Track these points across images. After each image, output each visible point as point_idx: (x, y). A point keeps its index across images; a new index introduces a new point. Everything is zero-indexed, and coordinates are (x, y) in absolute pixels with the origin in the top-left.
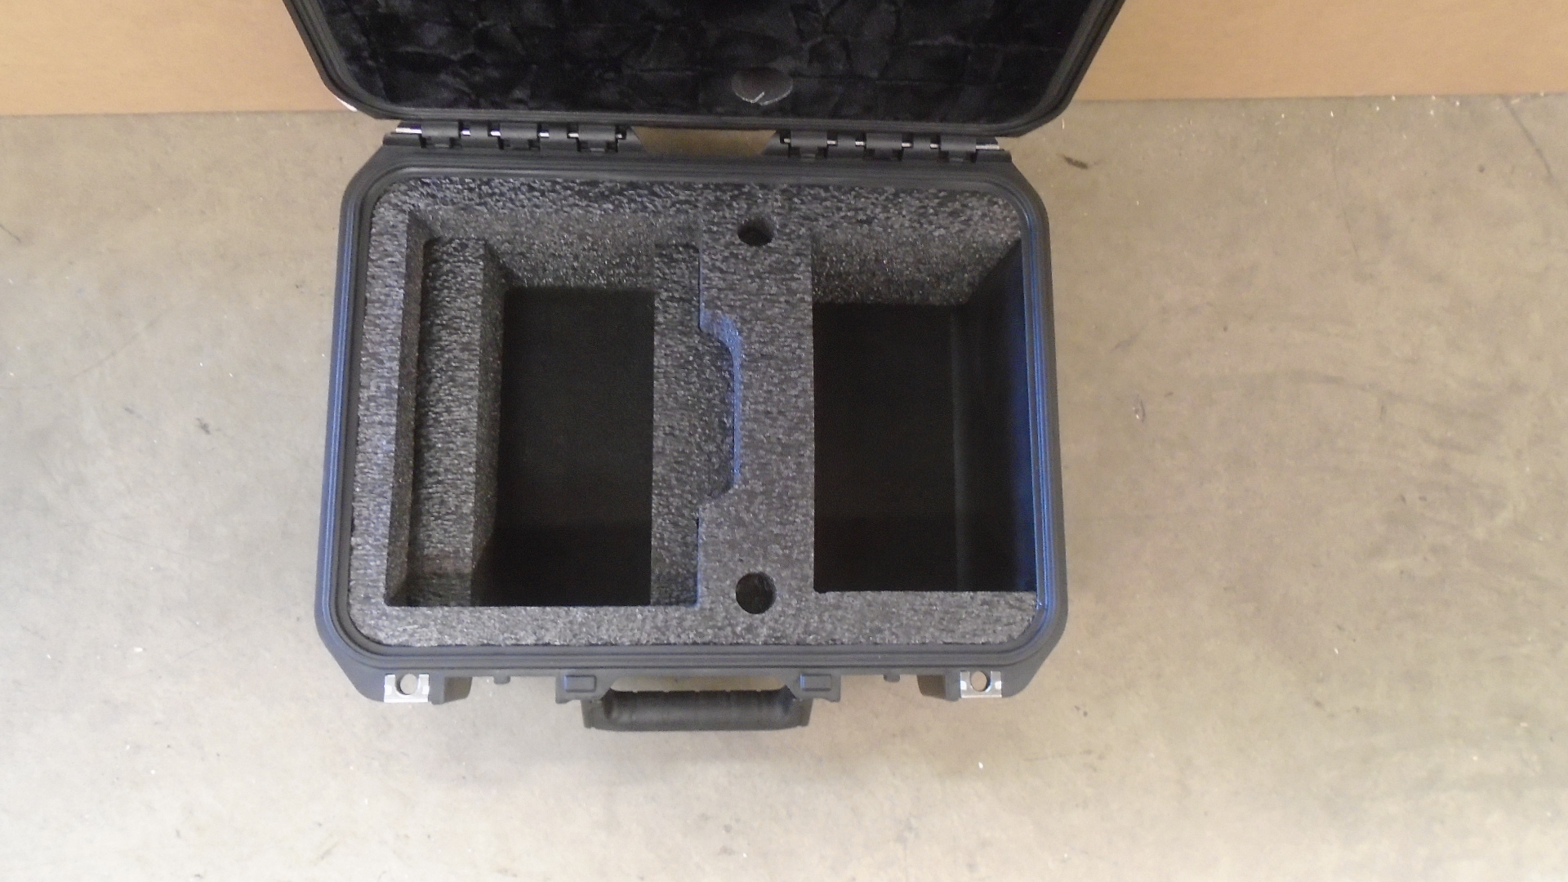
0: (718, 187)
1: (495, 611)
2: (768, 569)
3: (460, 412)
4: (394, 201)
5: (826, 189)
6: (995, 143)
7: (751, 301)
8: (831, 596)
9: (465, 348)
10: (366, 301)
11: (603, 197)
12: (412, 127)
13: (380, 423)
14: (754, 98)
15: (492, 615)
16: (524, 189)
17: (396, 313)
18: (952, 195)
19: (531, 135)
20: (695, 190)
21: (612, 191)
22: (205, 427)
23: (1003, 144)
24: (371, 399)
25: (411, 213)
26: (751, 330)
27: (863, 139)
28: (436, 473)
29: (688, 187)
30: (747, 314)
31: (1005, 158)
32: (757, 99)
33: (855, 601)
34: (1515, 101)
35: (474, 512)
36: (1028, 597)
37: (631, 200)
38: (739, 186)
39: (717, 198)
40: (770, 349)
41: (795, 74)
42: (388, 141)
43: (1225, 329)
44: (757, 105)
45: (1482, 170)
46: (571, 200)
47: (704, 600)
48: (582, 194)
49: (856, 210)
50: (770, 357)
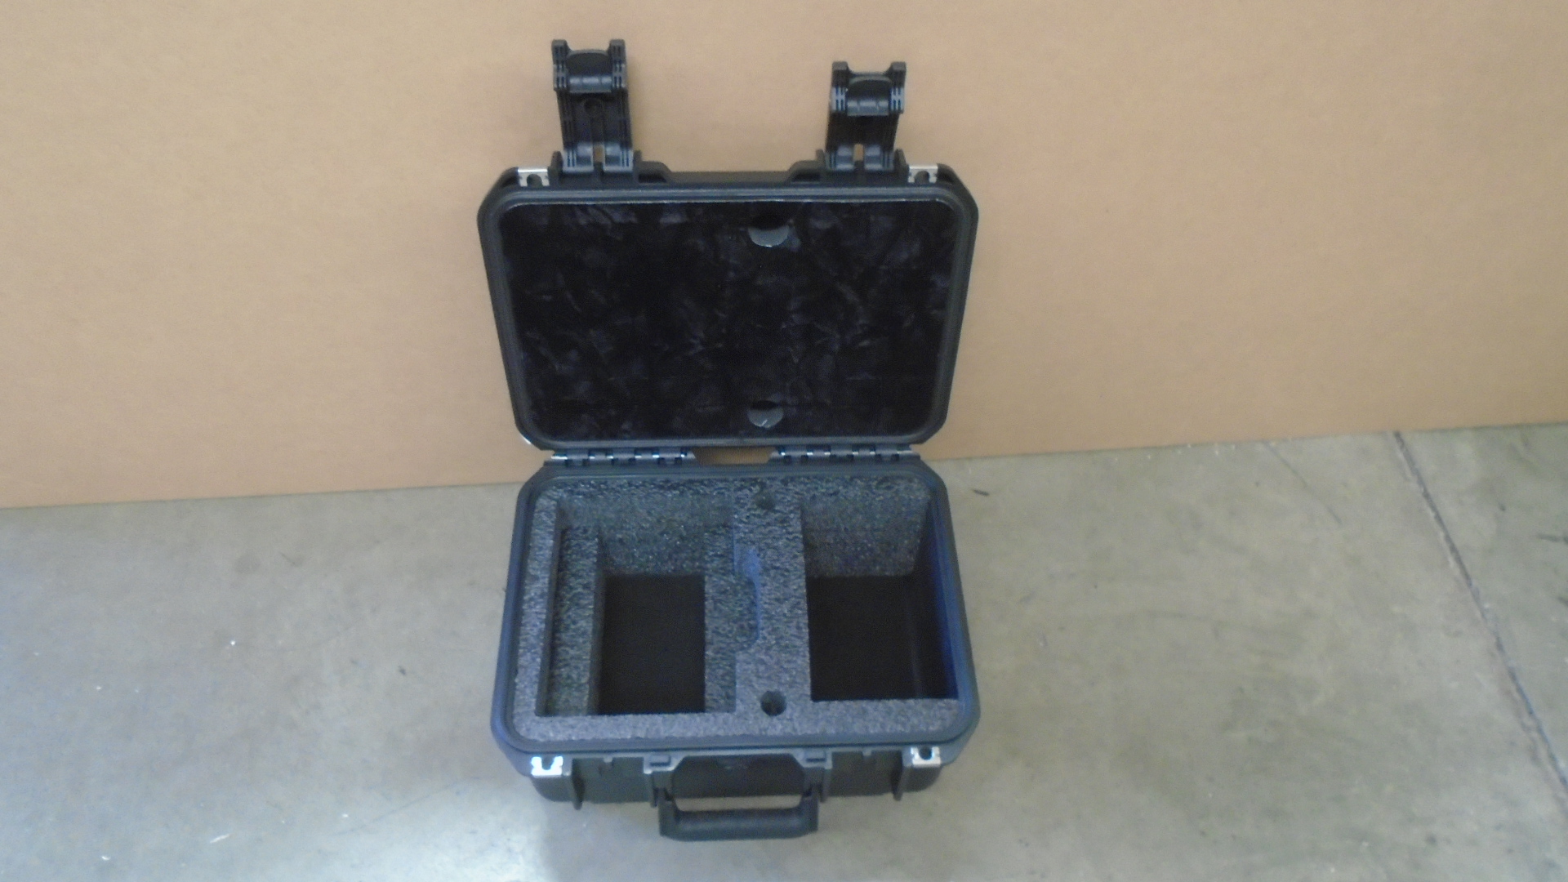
0: (743, 480)
1: (605, 718)
2: (781, 690)
3: (582, 623)
4: (549, 494)
5: (808, 478)
6: (910, 449)
7: (764, 539)
8: (822, 704)
9: (586, 587)
10: (529, 547)
11: (673, 487)
12: (561, 455)
13: (536, 613)
14: (761, 423)
15: (605, 721)
16: (627, 485)
17: (548, 553)
18: (885, 479)
19: (630, 456)
20: (728, 481)
21: (678, 485)
22: (403, 672)
23: (914, 450)
24: (531, 599)
25: (557, 501)
26: (765, 554)
27: (829, 450)
28: (565, 660)
29: (726, 480)
30: (762, 545)
31: (917, 458)
32: (763, 424)
33: (837, 707)
34: (1273, 444)
35: (589, 682)
36: (953, 702)
37: (690, 489)
38: (755, 479)
39: (742, 485)
40: (778, 565)
41: (784, 405)
42: (547, 464)
43: (1096, 587)
44: (763, 428)
45: (1257, 484)
46: (654, 490)
47: (740, 707)
48: (661, 487)
49: (827, 489)
50: (777, 568)
